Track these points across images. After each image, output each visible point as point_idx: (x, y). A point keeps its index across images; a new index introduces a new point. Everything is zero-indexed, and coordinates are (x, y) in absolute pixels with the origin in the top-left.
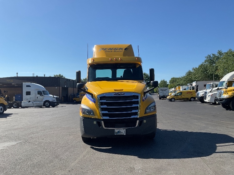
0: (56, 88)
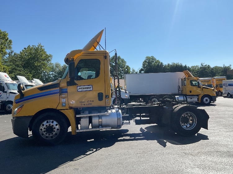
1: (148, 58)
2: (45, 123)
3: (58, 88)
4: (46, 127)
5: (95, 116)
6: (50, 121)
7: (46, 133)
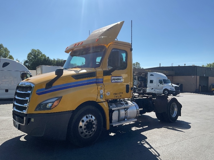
0: (193, 77)
1: (33, 51)
2: (84, 118)
3: (95, 78)
4: (86, 124)
5: (122, 109)
6: (89, 116)
7: (86, 130)
